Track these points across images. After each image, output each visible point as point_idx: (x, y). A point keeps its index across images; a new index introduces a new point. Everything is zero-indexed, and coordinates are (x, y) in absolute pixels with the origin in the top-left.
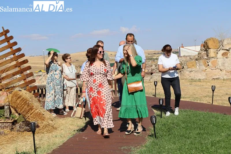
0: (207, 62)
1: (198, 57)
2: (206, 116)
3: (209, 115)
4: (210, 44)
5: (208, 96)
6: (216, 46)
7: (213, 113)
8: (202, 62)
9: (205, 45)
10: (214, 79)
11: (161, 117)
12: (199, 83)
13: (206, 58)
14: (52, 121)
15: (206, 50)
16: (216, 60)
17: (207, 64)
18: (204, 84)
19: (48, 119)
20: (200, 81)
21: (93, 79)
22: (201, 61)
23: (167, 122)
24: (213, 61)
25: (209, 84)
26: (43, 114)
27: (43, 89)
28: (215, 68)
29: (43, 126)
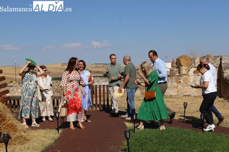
0: (179, 79)
1: (170, 73)
2: (178, 132)
3: (181, 131)
4: (182, 62)
5: (179, 112)
6: (188, 64)
7: (185, 129)
8: (174, 79)
9: (178, 62)
10: (185, 95)
11: (134, 132)
12: (171, 99)
13: (178, 75)
14: (24, 132)
15: (178, 67)
16: (188, 77)
17: (179, 81)
18: (175, 100)
19: (21, 130)
20: (172, 98)
21: (71, 85)
22: (173, 77)
23: (140, 136)
24: (185, 78)
25: (180, 100)
26: (16, 126)
27: (16, 100)
28: (186, 85)
29: (16, 138)
